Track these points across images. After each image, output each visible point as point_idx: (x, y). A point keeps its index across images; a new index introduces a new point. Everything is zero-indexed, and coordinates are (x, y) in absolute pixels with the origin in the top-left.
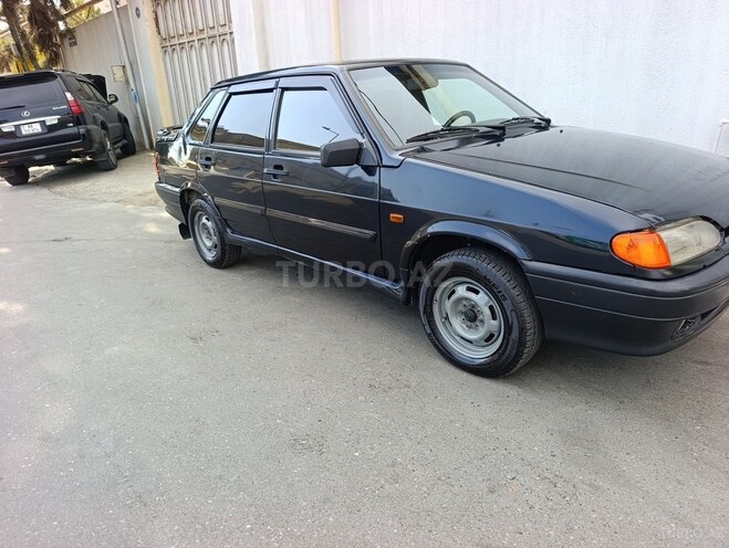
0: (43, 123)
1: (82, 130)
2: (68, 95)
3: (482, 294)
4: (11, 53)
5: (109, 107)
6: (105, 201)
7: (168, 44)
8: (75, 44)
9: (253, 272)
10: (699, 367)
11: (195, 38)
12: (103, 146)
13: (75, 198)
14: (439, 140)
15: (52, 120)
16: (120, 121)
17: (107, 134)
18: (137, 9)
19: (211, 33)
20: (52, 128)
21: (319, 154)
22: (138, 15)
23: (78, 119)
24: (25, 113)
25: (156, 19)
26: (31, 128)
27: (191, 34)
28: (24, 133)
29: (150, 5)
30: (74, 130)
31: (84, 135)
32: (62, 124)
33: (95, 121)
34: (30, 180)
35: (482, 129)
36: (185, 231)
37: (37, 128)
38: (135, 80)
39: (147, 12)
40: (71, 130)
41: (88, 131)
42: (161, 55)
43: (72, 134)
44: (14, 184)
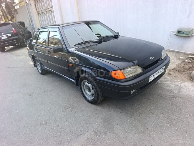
0: (7, 36)
1: (17, 37)
2: (13, 28)
3: (90, 84)
4: (2, 16)
5: (26, 30)
6: (22, 56)
7: (39, 13)
8: (17, 13)
9: (50, 76)
10: (147, 100)
11: (45, 11)
12: (23, 41)
13: (15, 55)
14: (83, 44)
15: (9, 35)
16: (29, 33)
17: (25, 37)
18: (31, 4)
19: (49, 10)
20: (10, 37)
21: (52, 50)
22: (31, 6)
23: (16, 34)
24: (3, 34)
25: (36, 6)
26: (4, 37)
27: (44, 10)
28: (2, 39)
29: (34, 3)
30: (15, 37)
31: (18, 38)
32: (12, 36)
33: (21, 34)
34: (6, 50)
35: (95, 41)
36: (35, 65)
37: (6, 37)
38: (32, 23)
39: (33, 5)
40: (14, 37)
41: (19, 37)
42: (37, 16)
43: (14, 38)
44: (2, 52)
